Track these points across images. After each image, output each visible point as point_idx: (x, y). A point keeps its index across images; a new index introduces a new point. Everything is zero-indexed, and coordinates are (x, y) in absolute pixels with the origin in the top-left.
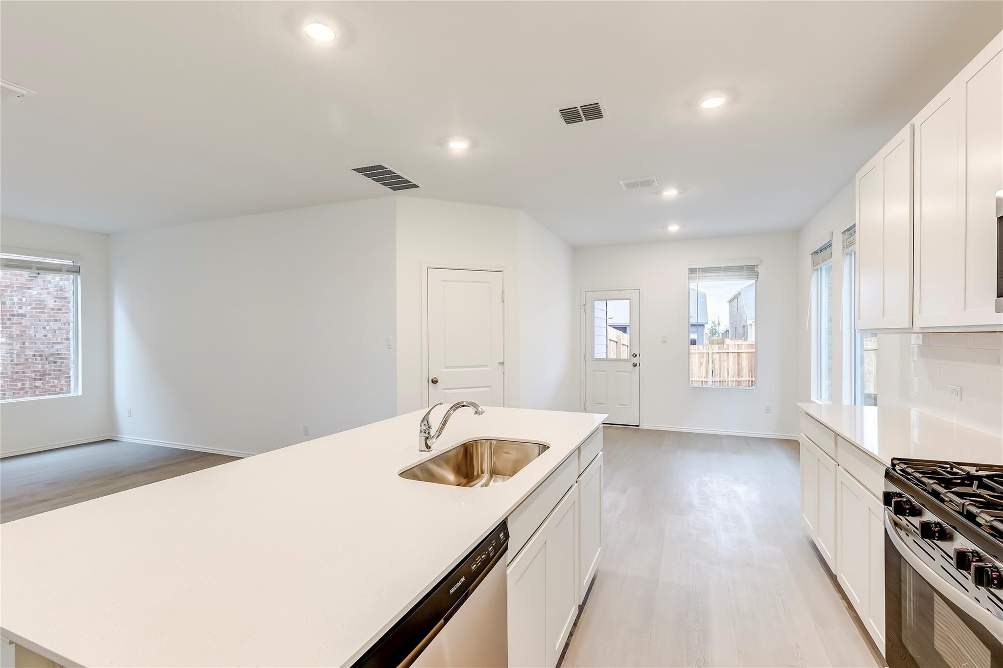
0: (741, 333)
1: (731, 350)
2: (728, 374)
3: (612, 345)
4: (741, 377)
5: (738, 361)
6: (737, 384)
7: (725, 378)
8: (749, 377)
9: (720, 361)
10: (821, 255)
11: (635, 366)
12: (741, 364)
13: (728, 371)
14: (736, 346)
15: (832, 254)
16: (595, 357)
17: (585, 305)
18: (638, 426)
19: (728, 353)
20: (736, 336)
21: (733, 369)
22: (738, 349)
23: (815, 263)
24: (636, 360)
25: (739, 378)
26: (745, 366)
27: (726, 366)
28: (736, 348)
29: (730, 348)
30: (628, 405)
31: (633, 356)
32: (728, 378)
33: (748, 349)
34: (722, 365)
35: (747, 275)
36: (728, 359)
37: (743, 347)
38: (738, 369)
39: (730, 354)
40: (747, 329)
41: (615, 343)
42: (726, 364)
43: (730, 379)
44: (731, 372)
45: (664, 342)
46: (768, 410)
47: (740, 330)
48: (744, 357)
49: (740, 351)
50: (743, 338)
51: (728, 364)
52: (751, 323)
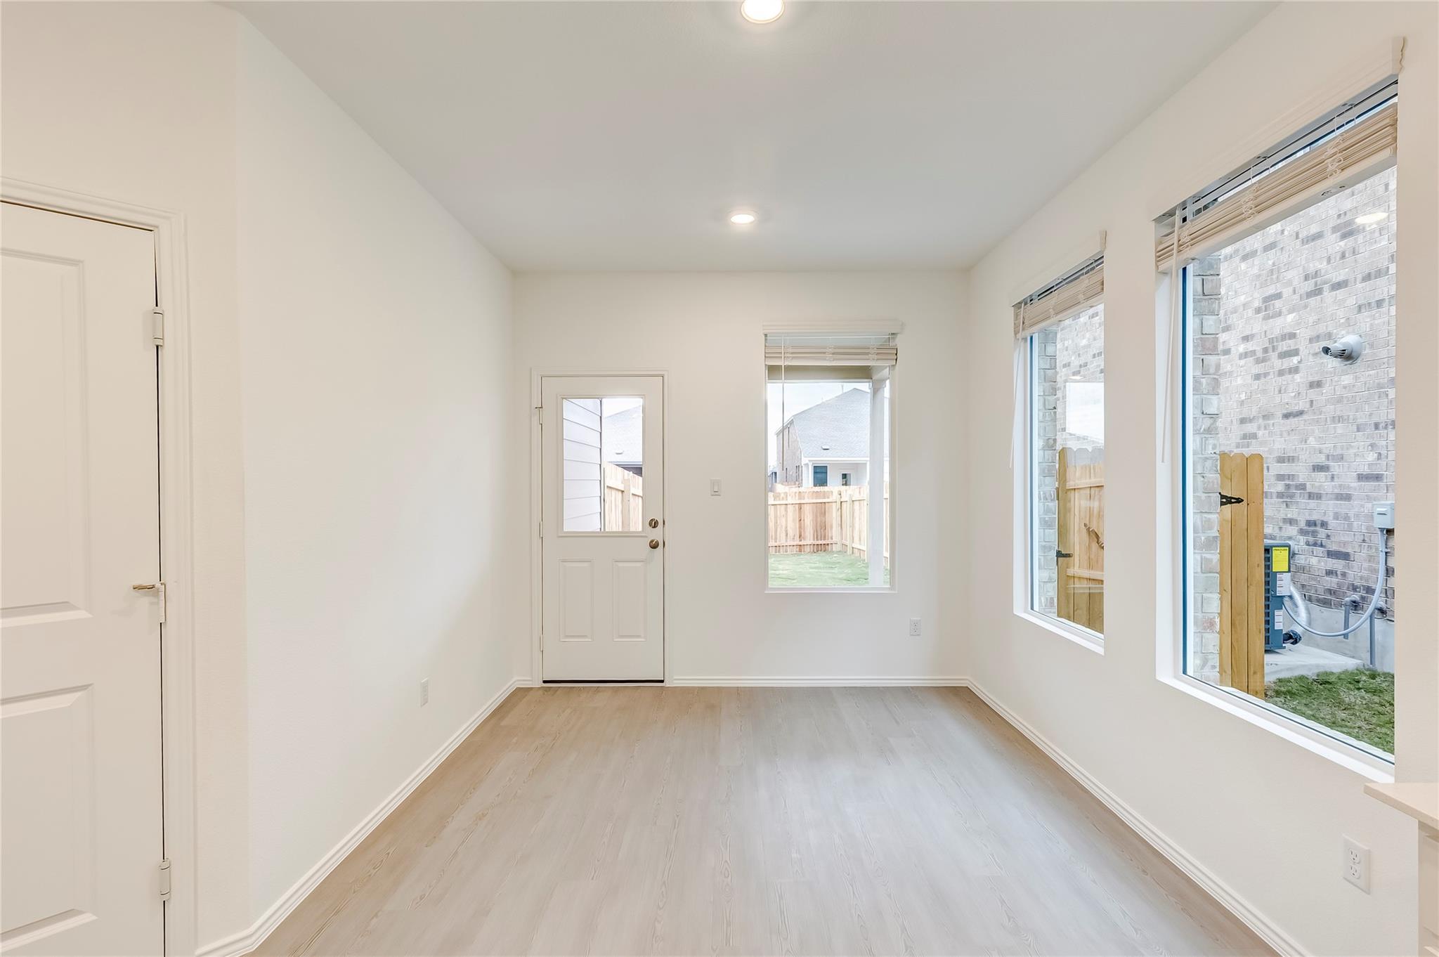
0: (794, 475)
1: (790, 501)
2: (787, 535)
3: (613, 498)
4: (804, 539)
5: (800, 517)
6: (798, 549)
7: (783, 542)
8: (814, 540)
9: (776, 517)
10: (1040, 305)
11: (654, 546)
12: (804, 520)
13: (786, 531)
14: (797, 494)
15: (1103, 284)
16: (565, 529)
17: (542, 407)
18: (662, 681)
19: (786, 504)
20: (786, 480)
21: (792, 528)
22: (800, 499)
23: (1021, 325)
24: (656, 534)
25: (801, 541)
26: (809, 523)
27: (784, 524)
28: (797, 498)
29: (789, 498)
30: (638, 636)
31: (650, 524)
32: (786, 541)
33: (812, 499)
34: (778, 522)
35: (878, 354)
36: (786, 514)
37: (806, 495)
38: (800, 527)
39: (789, 506)
40: (802, 470)
41: (620, 493)
42: (784, 520)
43: (788, 544)
44: (791, 533)
45: (716, 493)
46: (915, 629)
47: (792, 472)
48: (807, 509)
49: (802, 501)
50: (797, 483)
51: (786, 521)
52: (807, 462)
